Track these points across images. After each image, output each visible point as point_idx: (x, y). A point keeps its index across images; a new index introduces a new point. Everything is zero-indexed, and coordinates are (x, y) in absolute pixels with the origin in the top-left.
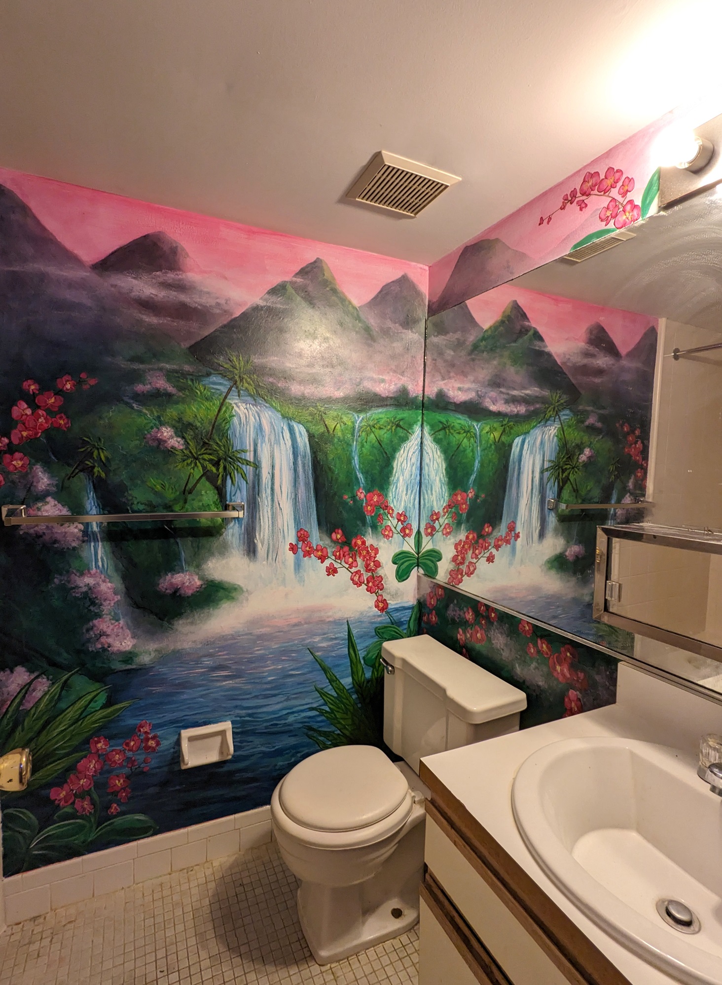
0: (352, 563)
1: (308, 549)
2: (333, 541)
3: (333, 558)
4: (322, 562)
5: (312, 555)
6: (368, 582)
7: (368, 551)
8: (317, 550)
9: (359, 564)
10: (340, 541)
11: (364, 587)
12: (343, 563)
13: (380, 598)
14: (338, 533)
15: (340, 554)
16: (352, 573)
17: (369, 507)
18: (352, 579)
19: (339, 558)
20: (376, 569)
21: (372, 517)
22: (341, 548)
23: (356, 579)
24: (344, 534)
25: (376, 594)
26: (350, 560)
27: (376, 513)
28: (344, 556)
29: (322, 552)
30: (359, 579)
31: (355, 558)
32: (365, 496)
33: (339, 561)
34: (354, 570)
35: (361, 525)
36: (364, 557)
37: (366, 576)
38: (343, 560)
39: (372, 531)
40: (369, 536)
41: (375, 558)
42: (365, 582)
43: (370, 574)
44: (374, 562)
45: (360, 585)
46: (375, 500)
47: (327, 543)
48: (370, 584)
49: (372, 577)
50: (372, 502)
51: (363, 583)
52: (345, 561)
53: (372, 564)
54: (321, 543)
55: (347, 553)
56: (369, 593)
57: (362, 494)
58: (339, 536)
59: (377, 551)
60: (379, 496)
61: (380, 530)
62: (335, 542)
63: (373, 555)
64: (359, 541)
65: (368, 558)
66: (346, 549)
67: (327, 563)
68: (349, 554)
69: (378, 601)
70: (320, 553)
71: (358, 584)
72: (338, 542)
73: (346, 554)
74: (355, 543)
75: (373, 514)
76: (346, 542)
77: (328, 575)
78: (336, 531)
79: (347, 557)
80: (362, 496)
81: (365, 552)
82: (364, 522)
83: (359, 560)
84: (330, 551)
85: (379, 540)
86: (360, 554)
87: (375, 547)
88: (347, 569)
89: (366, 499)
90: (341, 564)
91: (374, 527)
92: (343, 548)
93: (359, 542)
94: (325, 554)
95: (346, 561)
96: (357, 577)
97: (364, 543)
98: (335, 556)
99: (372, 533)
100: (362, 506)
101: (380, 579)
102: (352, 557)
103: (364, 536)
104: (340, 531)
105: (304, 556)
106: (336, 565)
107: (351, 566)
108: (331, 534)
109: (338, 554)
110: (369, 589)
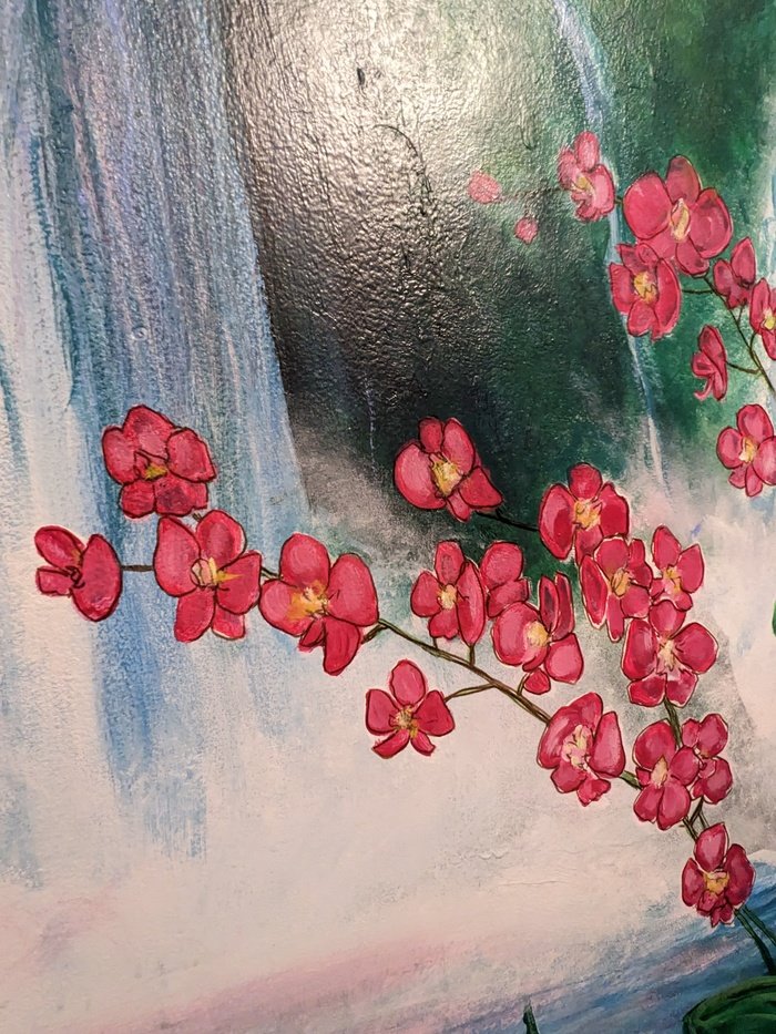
0: (548, 653)
1: (210, 570)
2: (405, 506)
4: (334, 666)
5: (253, 619)
6: (646, 761)
7: (642, 571)
14: (443, 452)
15: (462, 603)
16: (549, 722)
17: (643, 282)
20: (689, 681)
21: (661, 346)
22: (471, 556)
23: (574, 751)
24: (489, 457)
25: (689, 824)
26: (535, 635)
27: (689, 324)
28: (491, 609)
29: (332, 591)
30: (591, 751)
31: (567, 617)
32: (618, 200)
33: (459, 648)
34: (557, 697)
35: (593, 398)
36: (623, 608)
37: (632, 723)
38: (487, 637)
39: (665, 438)
40: (644, 475)
41: (682, 611)
42: (631, 767)
43: (655, 714)
44: (677, 636)
45: (600, 788)
46: (680, 233)
47: (362, 521)
49: (669, 730)
50: (660, 246)
51: (618, 771)
52: (497, 646)
53: (667, 650)
55: (511, 589)
56: (651, 828)
57: (601, 180)
58: (449, 475)
59: (692, 565)
60: (705, 205)
61: (709, 431)
62: (428, 513)
63: (671, 591)
64: (584, 504)
65: (643, 615)
66: (504, 560)
67: (374, 664)
68: (524, 598)
69: (698, 863)
70: (312, 601)
71: (586, 784)
72: (450, 519)
73: (501, 597)
74: (564, 518)
75: (669, 332)
76: (498, 515)
77: (385, 751)
78: (430, 431)
79: (511, 617)
80: (599, 194)
81: (621, 581)
82: (615, 387)
83: (592, 636)
84: (389, 581)
85: (702, 502)
86: (596, 591)
87: (685, 544)
88: (516, 697)
89: (625, 221)
90: (471, 666)
91: (677, 415)
92: (479, 555)
93: (588, 514)
94: (351, 601)
95: (508, 643)
96: (582, 743)
97: (616, 517)
98: (431, 613)
99: (666, 452)
104: (455, 436)
105: (186, 630)
106: (441, 677)
107: (539, 676)
109: (448, 598)
110: (651, 805)
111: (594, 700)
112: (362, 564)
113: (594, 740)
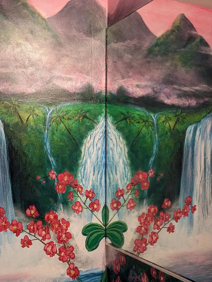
0: (45, 235)
1: (4, 224)
2: (27, 216)
3: (28, 231)
4: (17, 235)
5: (8, 229)
6: (60, 252)
7: (60, 224)
8: (13, 225)
9: (52, 236)
10: (34, 216)
11: (56, 256)
12: (37, 236)
13: (72, 266)
14: (32, 209)
15: (34, 228)
16: (45, 245)
17: (60, 186)
18: (45, 250)
19: (33, 231)
20: (67, 240)
21: (63, 194)
22: (35, 222)
23: (49, 249)
24: (38, 210)
25: (68, 262)
26: (44, 233)
27: (67, 191)
28: (38, 229)
29: (17, 226)
30: (52, 250)
31: (48, 230)
32: (57, 177)
33: (33, 234)
34: (47, 241)
35: (53, 202)
36: (57, 229)
37: (58, 246)
38: (37, 233)
39: (63, 206)
40: (60, 211)
41: (66, 230)
42: (58, 252)
43: (62, 245)
44: (65, 234)
45: (53, 255)
46: (66, 180)
47: (22, 218)
48: (63, 254)
49: (64, 247)
50: (63, 182)
51: (56, 253)
52: (38, 234)
53: (64, 236)
54: (16, 218)
55: (41, 226)
56: (61, 262)
58: (33, 212)
59: (68, 224)
60: (69, 176)
61: (70, 205)
62: (30, 217)
63: (64, 227)
64: (51, 215)
65: (60, 230)
66: (40, 223)
67: (22, 236)
68: (42, 228)
69: (69, 269)
70: (15, 227)
71: (51, 254)
72: (33, 218)
73: (39, 227)
74: (48, 217)
75: (64, 192)
76: (39, 217)
77: (23, 247)
78: (30, 207)
79: (40, 230)
80: (54, 176)
81: (57, 226)
82: (56, 200)
83: (52, 233)
84: (24, 225)
85: (69, 215)
86: (53, 227)
87: (67, 221)
88: (41, 241)
89: (57, 179)
90: (35, 236)
91: (65, 203)
92: (36, 222)
93: (52, 217)
94: (20, 227)
95: (40, 234)
96: (50, 248)
97: (56, 217)
98: (30, 229)
99: (63, 208)
100: (54, 184)
101: (71, 249)
102: (45, 230)
103: (56, 211)
104: (34, 207)
106: (31, 238)
107: (44, 238)
108: (25, 211)
109: (32, 228)
110: (61, 258)
111: (52, 242)
112: (21, 223)
113: (52, 248)
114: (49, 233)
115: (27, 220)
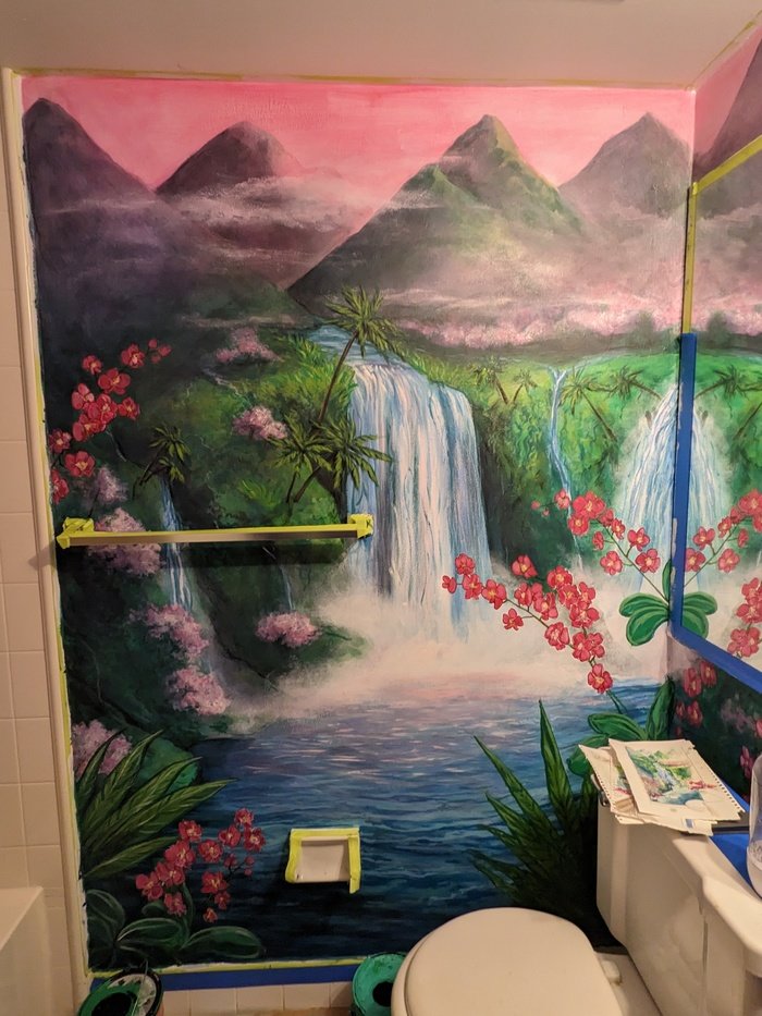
0: (548, 610)
1: (473, 585)
2: (513, 574)
3: (516, 601)
4: (497, 607)
5: (480, 596)
6: (576, 643)
7: (576, 593)
8: (488, 588)
9: (560, 613)
10: (526, 575)
11: (568, 650)
12: (532, 610)
13: (598, 670)
14: (523, 563)
15: (526, 596)
16: (548, 627)
17: (578, 522)
18: (548, 637)
19: (526, 602)
20: (590, 623)
21: (583, 537)
22: (529, 585)
23: (555, 636)
24: (534, 564)
25: (590, 662)
26: (545, 606)
27: (592, 531)
28: (534, 599)
29: (496, 591)
30: (560, 637)
31: (554, 602)
32: (571, 503)
33: (525, 607)
34: (550, 622)
35: (563, 550)
36: (570, 602)
37: (572, 632)
38: (533, 605)
39: (583, 560)
40: (577, 569)
41: (588, 604)
42: (572, 643)
43: (579, 630)
44: (586, 610)
45: (562, 647)
46: (589, 510)
47: (504, 577)
48: (580, 646)
49: (584, 635)
50: (583, 513)
51: (568, 643)
52: (535, 608)
53: (583, 614)
54: (495, 578)
55: (539, 594)
56: (578, 660)
57: (566, 500)
58: (524, 568)
59: (592, 593)
60: (597, 502)
61: (598, 558)
62: (519, 576)
63: (585, 598)
64: (560, 575)
65: (576, 604)
66: (538, 587)
67: (505, 608)
68: (543, 597)
69: (593, 674)
70: (492, 593)
71: (559, 645)
72: (524, 577)
73: (537, 596)
74: (554, 579)
75: (585, 534)
76: (536, 577)
77: (507, 628)
78: (520, 558)
79: (539, 601)
80: (566, 503)
81: (570, 595)
82: (569, 547)
83: (560, 607)
84: (509, 591)
85: (595, 575)
86: (562, 597)
87: (589, 587)
88: (540, 620)
89: (572, 508)
90: (528, 611)
91: (587, 554)
93: (560, 578)
94: (501, 594)
95: (538, 607)
96: (557, 634)
97: (568, 579)
98: (519, 599)
99: (584, 563)
100: (565, 518)
101: (597, 638)
102: (547, 602)
103: (569, 567)
104: (526, 559)
105: (467, 597)
106: (521, 613)
107: (546, 616)
108: (511, 565)
109: (523, 595)
110: (578, 654)
111: (561, 624)
112: (503, 586)
113: (561, 634)
114: (554, 607)
115: (515, 581)
